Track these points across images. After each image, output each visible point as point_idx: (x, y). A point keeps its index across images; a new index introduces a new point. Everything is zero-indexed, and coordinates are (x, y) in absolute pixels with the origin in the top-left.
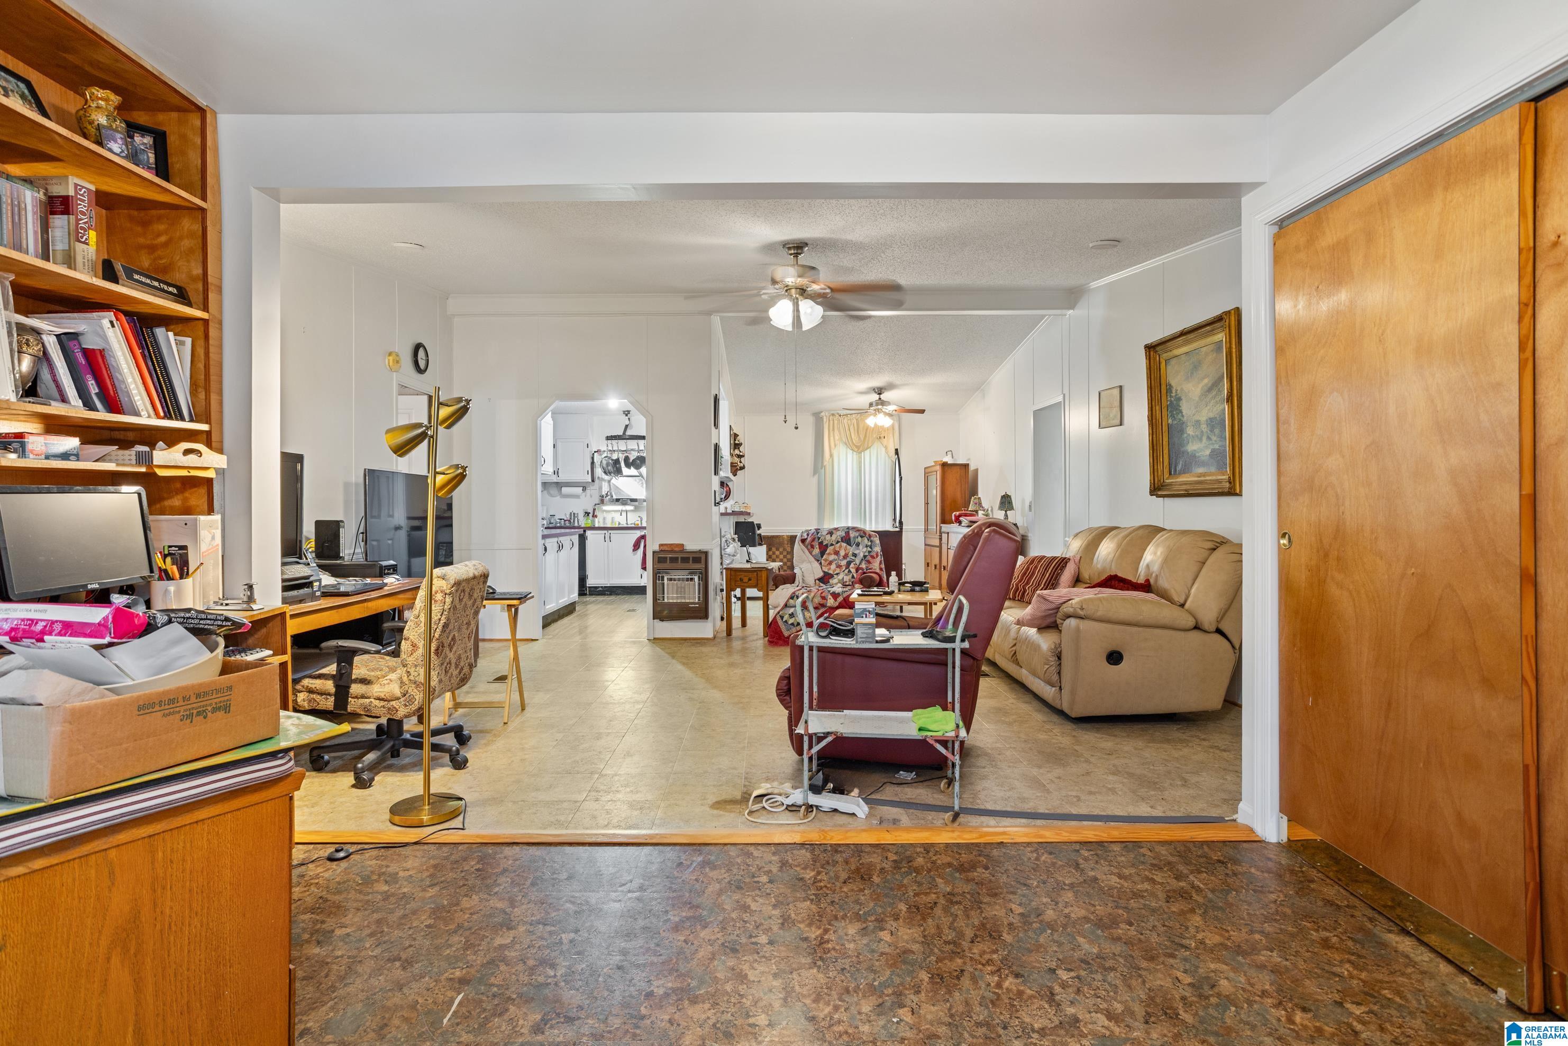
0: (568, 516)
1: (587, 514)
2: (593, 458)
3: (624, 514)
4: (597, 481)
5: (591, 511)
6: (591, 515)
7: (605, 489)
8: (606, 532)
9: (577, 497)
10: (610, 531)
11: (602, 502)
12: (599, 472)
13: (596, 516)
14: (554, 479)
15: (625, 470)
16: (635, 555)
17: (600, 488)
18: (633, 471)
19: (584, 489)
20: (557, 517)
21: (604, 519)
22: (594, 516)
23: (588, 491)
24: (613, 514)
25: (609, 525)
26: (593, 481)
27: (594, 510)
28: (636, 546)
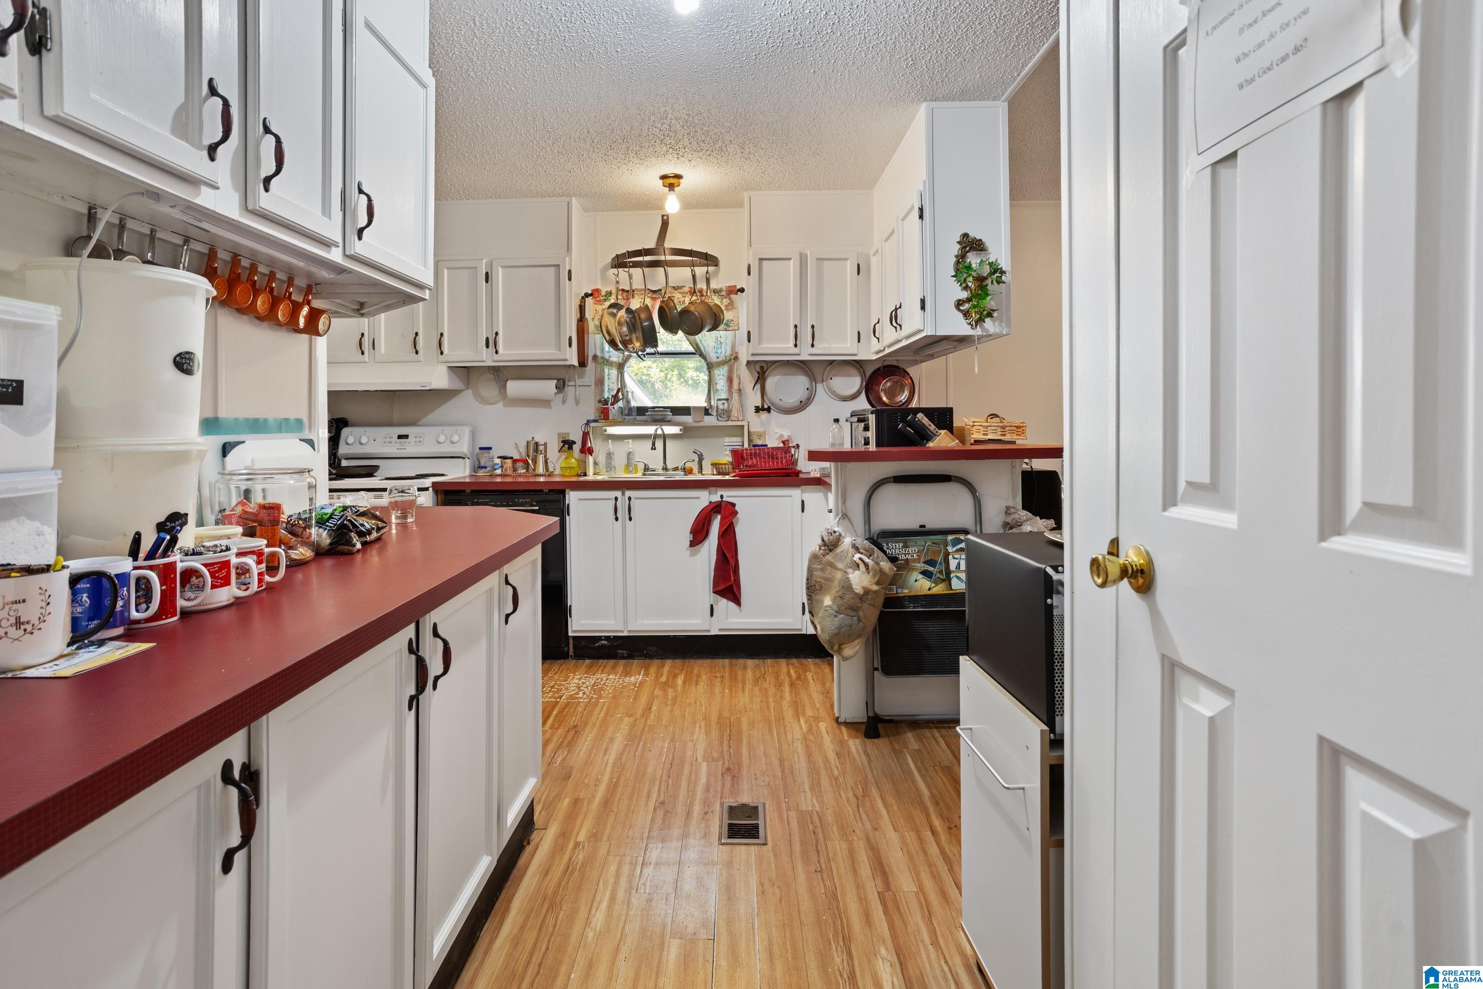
0: (523, 449)
1: (568, 444)
2: (582, 308)
3: (659, 444)
4: (591, 364)
5: (577, 437)
6: (577, 448)
7: (610, 387)
8: (618, 494)
9: (544, 403)
10: (628, 493)
11: (604, 415)
12: (597, 343)
13: (590, 451)
14: (486, 358)
15: (667, 340)
16: (692, 555)
17: (600, 382)
18: (678, 341)
19: (561, 386)
20: (495, 453)
21: (609, 456)
22: (587, 450)
23: (570, 390)
24: (631, 445)
25: (621, 475)
26: (582, 363)
27: (585, 435)
28: (699, 533)
